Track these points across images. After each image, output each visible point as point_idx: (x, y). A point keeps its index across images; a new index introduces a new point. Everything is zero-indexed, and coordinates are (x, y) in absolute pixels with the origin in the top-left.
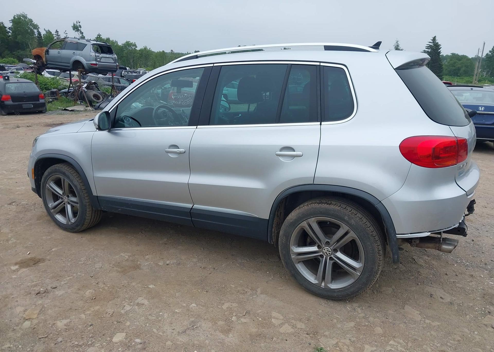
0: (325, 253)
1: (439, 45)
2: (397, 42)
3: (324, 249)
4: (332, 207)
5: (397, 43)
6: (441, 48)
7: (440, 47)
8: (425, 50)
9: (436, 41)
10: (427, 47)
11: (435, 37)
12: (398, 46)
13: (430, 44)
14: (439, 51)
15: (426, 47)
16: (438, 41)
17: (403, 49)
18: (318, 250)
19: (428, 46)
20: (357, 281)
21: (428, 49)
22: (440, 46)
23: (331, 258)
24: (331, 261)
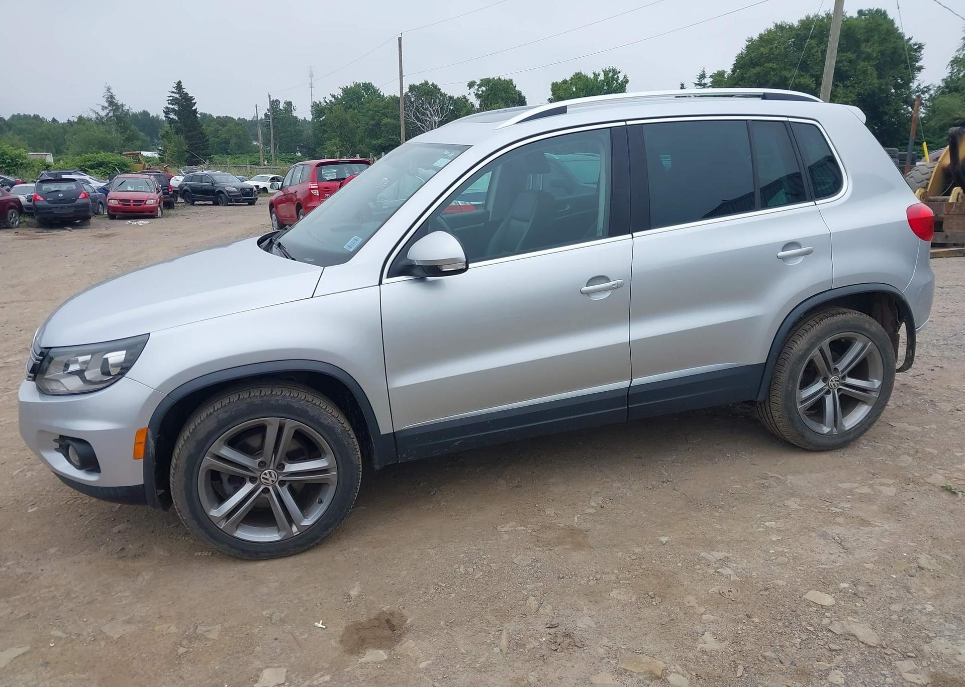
0: (832, 385)
1: (191, 99)
2: (109, 89)
3: (832, 381)
4: (849, 316)
5: (110, 92)
6: (196, 103)
7: (193, 101)
8: (167, 107)
9: (184, 90)
10: (169, 102)
11: (180, 82)
12: (112, 97)
13: (175, 95)
14: (193, 108)
15: (168, 100)
16: (188, 90)
17: (125, 105)
18: (825, 384)
19: (171, 98)
20: (874, 407)
21: (173, 105)
22: (193, 99)
23: (839, 390)
24: (840, 394)
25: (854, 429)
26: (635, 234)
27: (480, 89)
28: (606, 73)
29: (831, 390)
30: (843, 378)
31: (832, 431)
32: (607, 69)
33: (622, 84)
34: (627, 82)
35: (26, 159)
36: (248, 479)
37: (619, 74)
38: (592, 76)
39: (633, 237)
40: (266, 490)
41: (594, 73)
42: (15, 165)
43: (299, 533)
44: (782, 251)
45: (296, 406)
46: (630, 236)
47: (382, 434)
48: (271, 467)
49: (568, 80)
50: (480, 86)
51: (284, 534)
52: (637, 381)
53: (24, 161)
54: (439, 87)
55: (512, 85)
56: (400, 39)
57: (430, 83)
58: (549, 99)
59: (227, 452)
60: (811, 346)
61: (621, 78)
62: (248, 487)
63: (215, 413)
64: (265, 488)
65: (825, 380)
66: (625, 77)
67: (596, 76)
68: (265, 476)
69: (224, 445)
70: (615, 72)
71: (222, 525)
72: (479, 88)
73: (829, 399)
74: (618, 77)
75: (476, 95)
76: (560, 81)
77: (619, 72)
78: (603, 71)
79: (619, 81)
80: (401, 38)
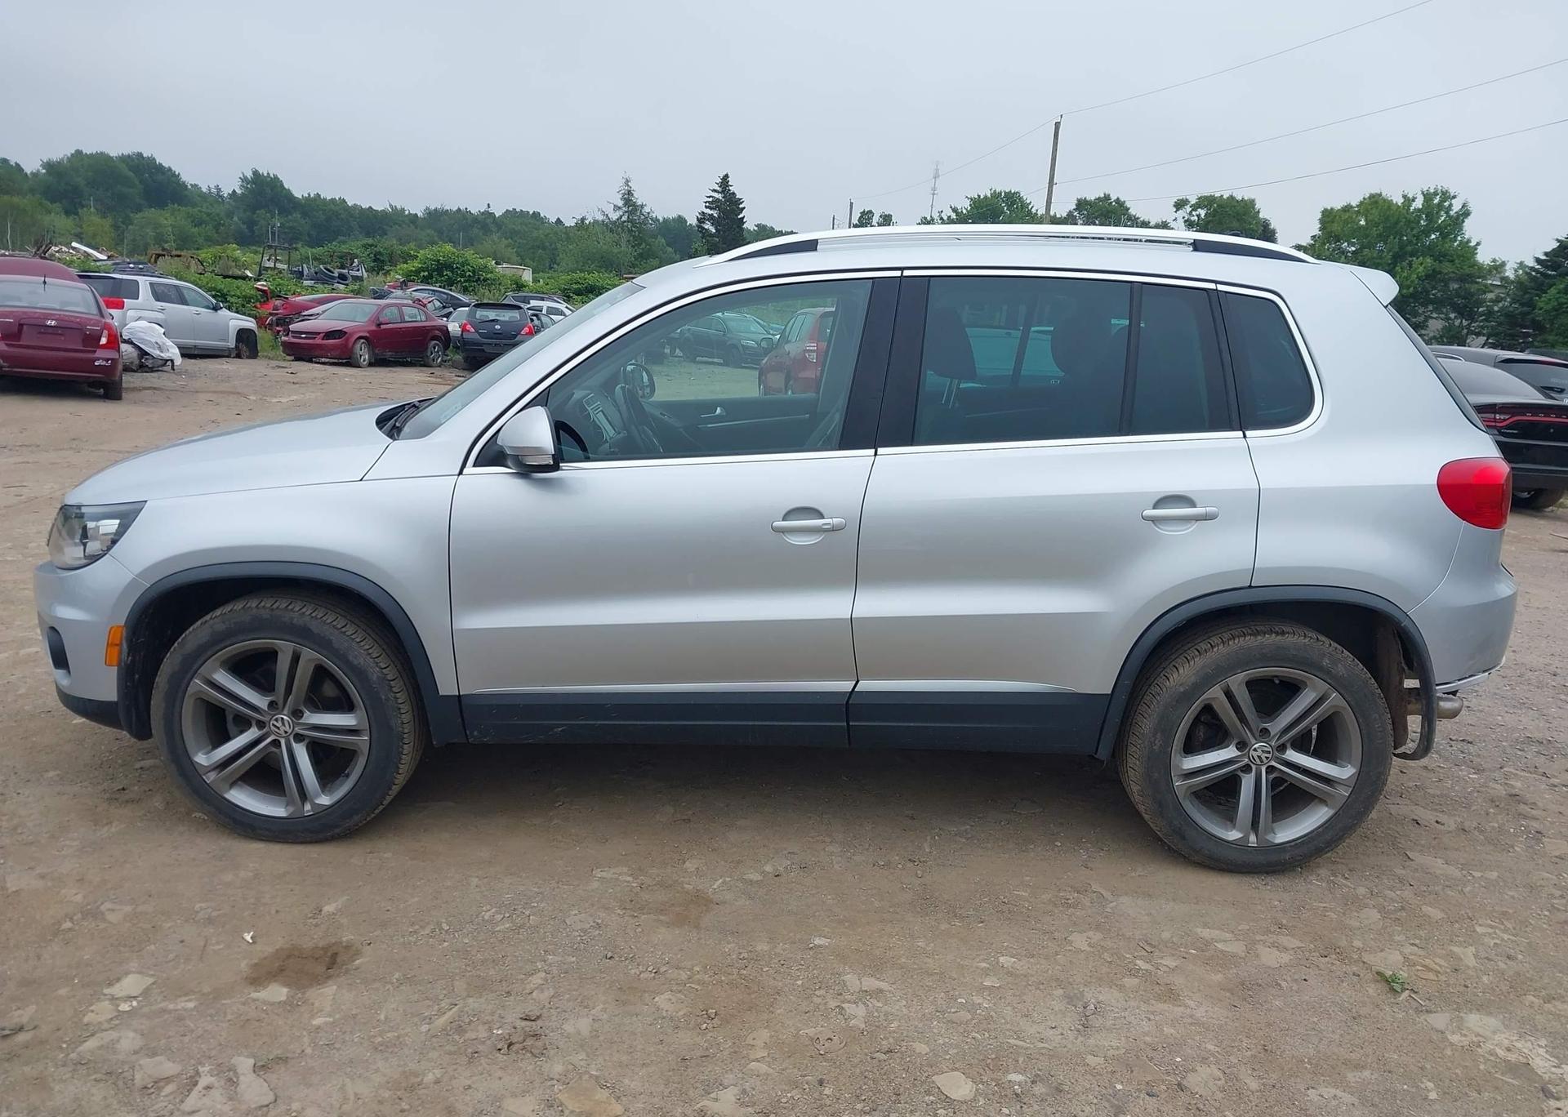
0: (1256, 758)
1: (739, 201)
2: (627, 181)
3: (1254, 750)
4: (1289, 640)
5: (628, 185)
6: (744, 208)
7: (741, 206)
8: (703, 213)
9: (731, 188)
10: (707, 204)
11: (727, 176)
12: (630, 193)
13: (716, 195)
14: (739, 217)
15: (706, 203)
16: (736, 187)
17: (645, 205)
18: (1240, 753)
19: (711, 199)
20: (1341, 812)
21: (711, 209)
22: (742, 203)
23: (1271, 769)
24: (1272, 776)
25: (1292, 844)
26: (881, 450)
27: (1194, 213)
28: (1428, 197)
29: (1254, 767)
30: (1282, 748)
31: (1246, 838)
32: (1432, 191)
33: (1457, 218)
34: (1467, 214)
35: (492, 273)
36: (254, 723)
37: (1453, 201)
38: (1400, 201)
39: (876, 454)
40: (276, 743)
41: (1404, 197)
42: (476, 281)
43: (311, 813)
44: (1154, 509)
45: (316, 631)
46: (872, 451)
47: (441, 694)
48: (285, 712)
49: (1354, 205)
50: (1195, 207)
51: (291, 809)
52: (865, 685)
53: (489, 276)
54: (1128, 204)
55: (1254, 208)
56: (1057, 125)
57: (1113, 198)
58: (1314, 236)
59: (223, 678)
60: (1206, 682)
61: (1456, 206)
62: (252, 734)
63: (212, 621)
64: (274, 741)
65: (1242, 745)
66: (1464, 206)
67: (1408, 201)
68: (275, 723)
69: (221, 666)
70: (1446, 196)
71: (211, 778)
72: (1193, 210)
73: (1247, 783)
74: (1451, 205)
75: (1185, 221)
76: (1338, 206)
77: (1454, 197)
78: (1423, 193)
79: (1452, 213)
80: (1059, 123)
